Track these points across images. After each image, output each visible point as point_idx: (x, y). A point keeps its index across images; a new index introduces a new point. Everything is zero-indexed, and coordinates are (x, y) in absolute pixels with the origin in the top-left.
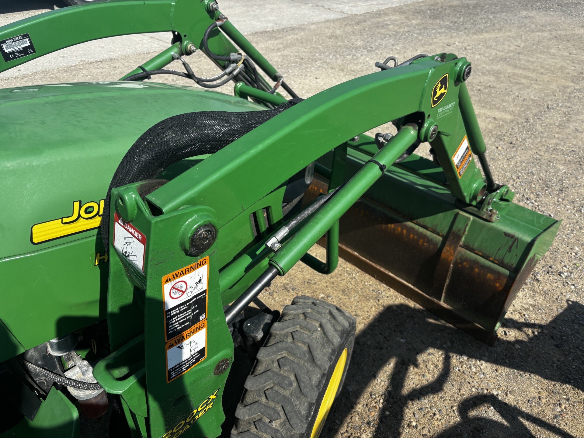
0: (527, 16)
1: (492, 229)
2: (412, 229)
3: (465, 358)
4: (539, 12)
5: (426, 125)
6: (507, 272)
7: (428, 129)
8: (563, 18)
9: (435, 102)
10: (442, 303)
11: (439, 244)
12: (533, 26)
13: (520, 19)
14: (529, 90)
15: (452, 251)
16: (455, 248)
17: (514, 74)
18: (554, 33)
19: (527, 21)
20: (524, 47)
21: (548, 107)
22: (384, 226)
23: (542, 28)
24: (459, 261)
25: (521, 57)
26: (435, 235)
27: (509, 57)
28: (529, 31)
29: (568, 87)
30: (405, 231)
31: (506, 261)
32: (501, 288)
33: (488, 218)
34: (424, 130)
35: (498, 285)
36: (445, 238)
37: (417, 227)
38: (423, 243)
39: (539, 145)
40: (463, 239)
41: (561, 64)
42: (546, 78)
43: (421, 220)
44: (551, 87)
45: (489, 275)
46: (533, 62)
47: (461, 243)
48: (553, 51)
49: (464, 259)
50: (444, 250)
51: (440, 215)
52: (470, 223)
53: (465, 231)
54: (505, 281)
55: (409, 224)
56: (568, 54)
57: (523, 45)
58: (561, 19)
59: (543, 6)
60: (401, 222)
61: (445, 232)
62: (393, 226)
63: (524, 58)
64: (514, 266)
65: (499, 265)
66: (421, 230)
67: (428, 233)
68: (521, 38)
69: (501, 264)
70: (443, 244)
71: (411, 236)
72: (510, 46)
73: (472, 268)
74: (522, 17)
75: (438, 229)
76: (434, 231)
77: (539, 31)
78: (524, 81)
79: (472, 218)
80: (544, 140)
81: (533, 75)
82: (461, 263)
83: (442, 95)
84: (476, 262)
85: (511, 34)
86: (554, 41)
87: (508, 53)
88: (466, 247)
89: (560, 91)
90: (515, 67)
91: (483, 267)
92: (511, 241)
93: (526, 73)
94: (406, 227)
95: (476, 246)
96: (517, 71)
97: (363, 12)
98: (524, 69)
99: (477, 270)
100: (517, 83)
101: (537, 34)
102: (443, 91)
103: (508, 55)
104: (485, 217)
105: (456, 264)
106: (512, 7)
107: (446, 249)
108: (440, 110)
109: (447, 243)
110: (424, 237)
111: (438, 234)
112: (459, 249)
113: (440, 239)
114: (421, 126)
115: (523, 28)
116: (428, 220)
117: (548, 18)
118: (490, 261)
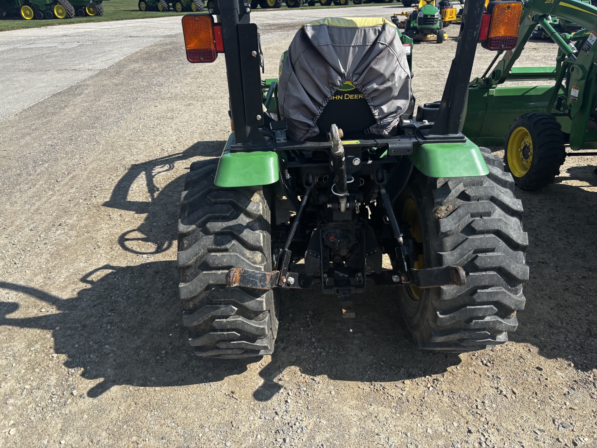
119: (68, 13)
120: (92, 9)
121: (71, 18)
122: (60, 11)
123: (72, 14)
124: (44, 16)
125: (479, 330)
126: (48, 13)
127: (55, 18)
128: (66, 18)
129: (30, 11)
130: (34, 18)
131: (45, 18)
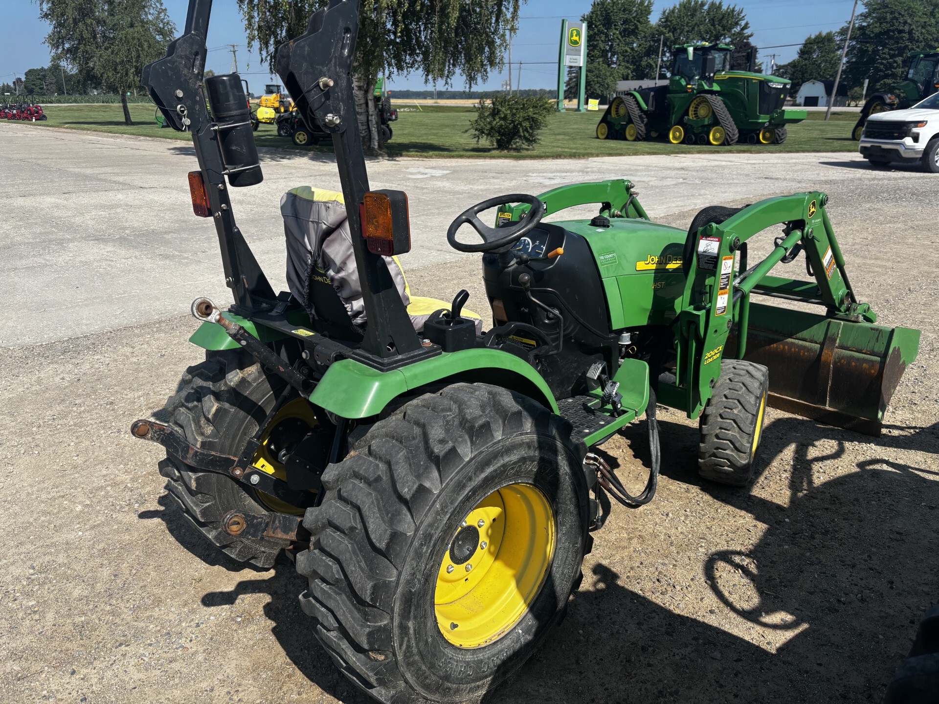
0: (871, 208)
1: (861, 327)
2: (793, 343)
3: (857, 443)
4: (888, 203)
5: (806, 229)
6: (878, 359)
7: (808, 231)
8: (920, 208)
9: (810, 216)
10: (827, 408)
11: (818, 351)
12: (881, 218)
13: (863, 212)
14: (886, 277)
15: (830, 353)
16: (833, 349)
17: (864, 264)
18: (910, 224)
19: (872, 214)
20: (872, 240)
21: (910, 290)
22: (767, 348)
23: (894, 219)
24: (837, 360)
25: (871, 248)
26: (813, 344)
27: (855, 249)
28: (876, 223)
29: (933, 272)
30: (786, 347)
31: (876, 350)
32: (876, 374)
33: (856, 320)
34: (805, 231)
35: (873, 371)
36: (822, 345)
37: (796, 341)
38: (804, 354)
39: (904, 319)
40: (838, 341)
41: (922, 253)
42: (904, 266)
43: (799, 335)
44: (912, 273)
45: (864, 365)
46: (886, 253)
47: (837, 345)
48: (910, 241)
49: (841, 358)
50: (823, 354)
51: (815, 326)
52: (841, 327)
53: (838, 334)
54: (877, 367)
55: (790, 340)
56: (930, 243)
57: (870, 237)
58: (917, 210)
59: (892, 196)
60: (783, 340)
61: (821, 340)
62: (775, 345)
63: (874, 249)
64: (883, 352)
65: (870, 355)
66: (801, 342)
67: (807, 344)
68: (868, 231)
69: (873, 353)
70: (822, 349)
71: (793, 350)
72: (854, 239)
73: (849, 363)
74: (866, 210)
75: (816, 339)
76: (811, 341)
77: (890, 222)
78: (877, 269)
79: (842, 323)
80: (908, 315)
81: (889, 264)
82: (839, 361)
83: (813, 212)
84: (852, 357)
85: (855, 227)
86: (911, 231)
87: (854, 245)
88: (842, 347)
89: (922, 276)
90: (865, 257)
91: (858, 359)
92: (878, 332)
93: (879, 262)
94: (787, 343)
95: (849, 344)
96: (868, 261)
97: (662, 215)
98: (876, 259)
99: (853, 364)
100: (869, 272)
101: (888, 225)
102: (814, 209)
103: (854, 247)
104: (853, 319)
105: (835, 363)
106: (850, 201)
107: (825, 351)
108: (813, 221)
109: (825, 347)
110: (804, 347)
111: (817, 343)
112: (836, 350)
113: (819, 346)
114: (803, 230)
115: (868, 221)
116: (805, 334)
117: (900, 210)
118: (863, 353)
119: (727, 140)
120: (768, 135)
121: (729, 145)
122: (718, 135)
123: (732, 140)
124: (696, 139)
125: (333, 650)
126: (702, 137)
127: (709, 143)
128: (723, 144)
129: (680, 133)
130: (682, 142)
131: (695, 143)
